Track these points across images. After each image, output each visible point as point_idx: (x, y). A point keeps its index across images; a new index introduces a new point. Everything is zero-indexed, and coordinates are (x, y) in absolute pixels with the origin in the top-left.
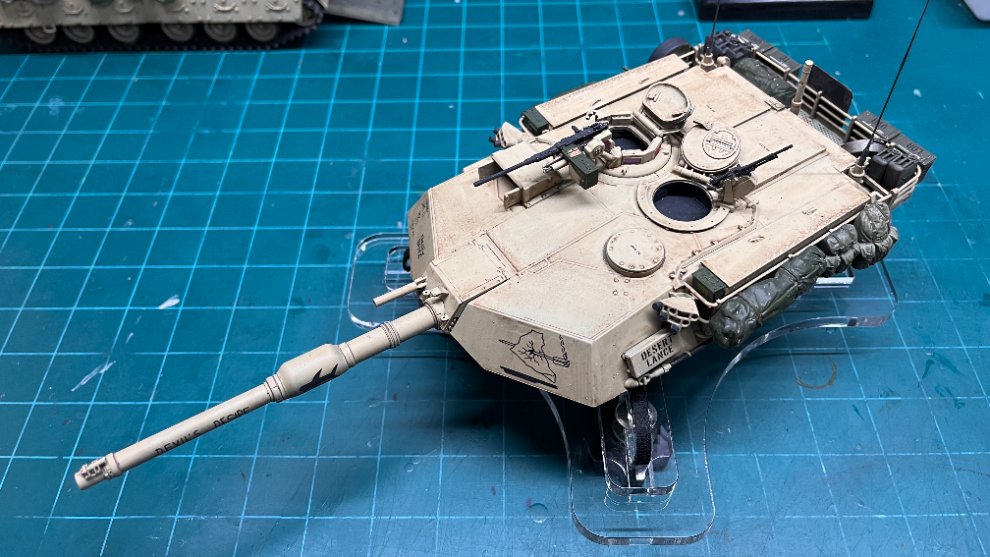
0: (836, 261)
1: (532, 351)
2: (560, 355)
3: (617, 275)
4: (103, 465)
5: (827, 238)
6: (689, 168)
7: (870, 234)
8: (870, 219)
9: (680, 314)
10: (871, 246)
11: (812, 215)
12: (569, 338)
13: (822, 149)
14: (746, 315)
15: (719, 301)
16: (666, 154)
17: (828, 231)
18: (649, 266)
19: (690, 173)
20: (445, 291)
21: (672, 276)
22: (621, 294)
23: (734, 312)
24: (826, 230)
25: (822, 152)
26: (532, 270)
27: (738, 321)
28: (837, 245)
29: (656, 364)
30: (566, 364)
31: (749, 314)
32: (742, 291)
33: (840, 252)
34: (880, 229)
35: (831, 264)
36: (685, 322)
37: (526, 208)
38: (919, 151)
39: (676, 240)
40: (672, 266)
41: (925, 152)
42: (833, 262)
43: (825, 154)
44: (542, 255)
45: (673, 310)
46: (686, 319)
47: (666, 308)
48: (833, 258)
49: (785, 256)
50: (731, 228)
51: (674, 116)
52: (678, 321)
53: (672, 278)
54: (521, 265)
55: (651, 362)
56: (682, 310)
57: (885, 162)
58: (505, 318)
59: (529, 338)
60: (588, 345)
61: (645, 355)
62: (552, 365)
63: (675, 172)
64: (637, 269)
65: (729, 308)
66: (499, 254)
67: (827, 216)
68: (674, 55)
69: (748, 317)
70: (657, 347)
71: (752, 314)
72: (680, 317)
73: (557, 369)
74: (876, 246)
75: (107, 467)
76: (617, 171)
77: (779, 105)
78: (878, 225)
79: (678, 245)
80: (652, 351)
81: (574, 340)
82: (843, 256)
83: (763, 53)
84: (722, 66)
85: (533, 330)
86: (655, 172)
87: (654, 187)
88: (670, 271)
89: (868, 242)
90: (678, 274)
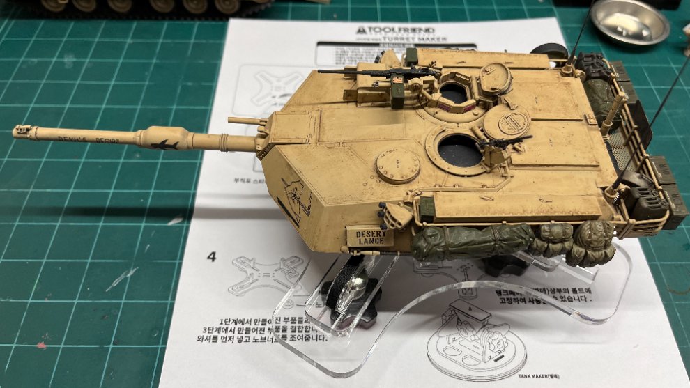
0: (543, 246)
1: (295, 195)
2: (307, 205)
3: (375, 174)
4: (28, 130)
5: (543, 225)
6: (482, 131)
7: (584, 240)
8: (590, 229)
9: (391, 217)
10: (582, 250)
11: (544, 204)
12: (315, 197)
13: (595, 164)
14: (437, 242)
15: (425, 223)
16: (474, 114)
17: (550, 221)
18: (397, 177)
19: (480, 134)
20: (267, 131)
21: (409, 193)
22: (368, 186)
23: (430, 236)
24: (548, 219)
25: (594, 166)
26: (328, 145)
27: (429, 243)
28: (548, 233)
29: (366, 245)
30: (308, 213)
31: (440, 243)
32: (448, 227)
33: (549, 241)
34: (595, 241)
35: (537, 245)
36: (393, 225)
37: (357, 106)
38: (679, 203)
39: (431, 172)
40: (415, 186)
41: (684, 206)
42: (539, 245)
43: (597, 169)
44: (340, 139)
45: (389, 212)
46: (393, 223)
47: (386, 209)
48: (542, 243)
49: (499, 220)
50: (478, 183)
51: (492, 89)
52: (389, 222)
53: (408, 194)
54: (324, 138)
55: (363, 241)
56: (393, 215)
57: (637, 195)
58: (289, 165)
59: (296, 185)
60: (323, 207)
61: (359, 234)
62: (301, 210)
63: (472, 130)
64: (388, 176)
65: (429, 232)
66: (317, 126)
67: (556, 209)
68: (546, 56)
69: (437, 245)
70: (371, 234)
71: (443, 244)
72: (390, 219)
73: (303, 214)
74: (586, 253)
75: (30, 132)
76: (432, 110)
77: (593, 120)
78: (594, 237)
79: (430, 176)
80: (366, 234)
81: (317, 200)
82: (550, 244)
83: (617, 82)
84: (576, 77)
85: (300, 181)
86: (458, 123)
87: (449, 132)
88: (411, 189)
89: (581, 246)
90: (413, 193)
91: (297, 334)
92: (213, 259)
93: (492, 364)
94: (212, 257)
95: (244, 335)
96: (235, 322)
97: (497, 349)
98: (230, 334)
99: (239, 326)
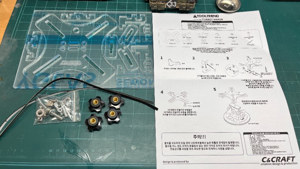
91: (189, 113)
92: (163, 93)
93: (241, 120)
94: (162, 92)
95: (175, 113)
96: (172, 110)
97: (242, 117)
98: (171, 113)
99: (173, 111)
